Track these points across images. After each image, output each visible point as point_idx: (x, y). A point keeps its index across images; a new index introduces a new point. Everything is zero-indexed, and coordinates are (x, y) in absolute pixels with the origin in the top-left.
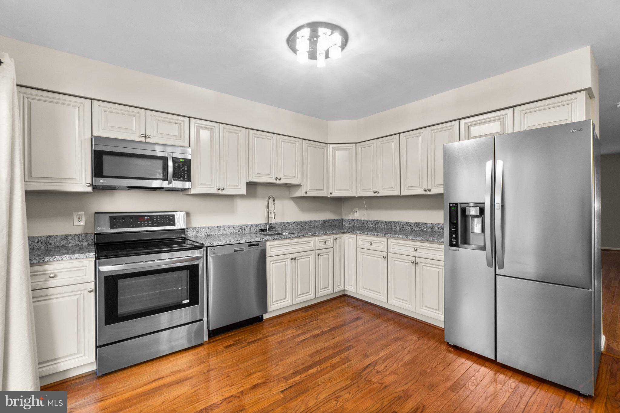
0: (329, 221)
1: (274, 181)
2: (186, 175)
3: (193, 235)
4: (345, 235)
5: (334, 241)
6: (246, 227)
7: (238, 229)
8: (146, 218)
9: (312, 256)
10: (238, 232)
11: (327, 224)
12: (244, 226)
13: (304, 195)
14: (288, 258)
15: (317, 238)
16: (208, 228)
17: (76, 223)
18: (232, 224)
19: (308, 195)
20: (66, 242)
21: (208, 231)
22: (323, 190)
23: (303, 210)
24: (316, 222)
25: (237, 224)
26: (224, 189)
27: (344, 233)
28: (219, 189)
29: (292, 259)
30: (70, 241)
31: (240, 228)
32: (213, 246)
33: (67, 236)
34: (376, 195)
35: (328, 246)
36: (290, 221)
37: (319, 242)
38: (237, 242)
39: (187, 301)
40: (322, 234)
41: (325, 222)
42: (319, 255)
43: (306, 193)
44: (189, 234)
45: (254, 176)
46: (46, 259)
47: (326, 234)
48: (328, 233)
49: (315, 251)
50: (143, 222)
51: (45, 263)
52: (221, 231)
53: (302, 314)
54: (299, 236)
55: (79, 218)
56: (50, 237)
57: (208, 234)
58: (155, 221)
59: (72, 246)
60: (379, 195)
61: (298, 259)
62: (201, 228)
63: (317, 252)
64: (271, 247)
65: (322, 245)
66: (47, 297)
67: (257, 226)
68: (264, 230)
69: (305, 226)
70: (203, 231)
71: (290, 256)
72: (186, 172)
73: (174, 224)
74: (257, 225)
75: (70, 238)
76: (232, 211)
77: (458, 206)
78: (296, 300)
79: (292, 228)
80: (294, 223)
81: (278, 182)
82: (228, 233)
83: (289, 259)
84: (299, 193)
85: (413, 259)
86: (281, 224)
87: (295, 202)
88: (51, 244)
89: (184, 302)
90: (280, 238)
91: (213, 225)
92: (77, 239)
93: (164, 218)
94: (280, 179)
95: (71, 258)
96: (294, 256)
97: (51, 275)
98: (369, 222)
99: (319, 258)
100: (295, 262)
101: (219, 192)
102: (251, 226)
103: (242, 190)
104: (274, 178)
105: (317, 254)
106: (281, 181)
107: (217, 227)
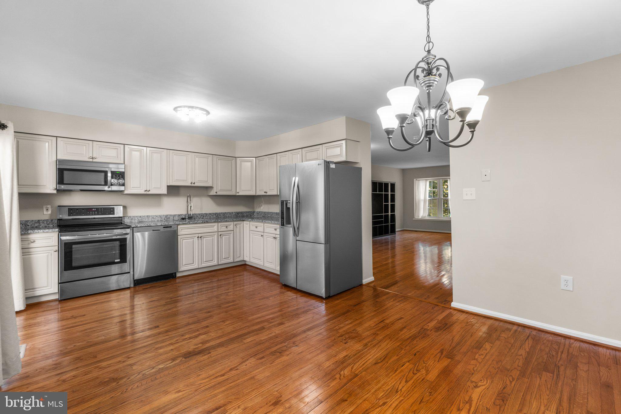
0: (242, 213)
1: (190, 185)
3: (129, 221)
4: (244, 222)
5: (235, 226)
6: (170, 216)
7: (163, 218)
8: (93, 209)
9: (216, 236)
10: (164, 220)
11: (239, 215)
13: (215, 194)
14: (195, 237)
15: (219, 224)
17: (45, 212)
18: (159, 214)
19: (218, 194)
20: (38, 224)
21: (139, 218)
22: (232, 190)
23: (219, 204)
24: (230, 213)
25: (163, 214)
26: (149, 191)
27: (244, 221)
28: (146, 191)
29: (198, 237)
30: (41, 224)
31: (165, 217)
32: (138, 227)
33: (39, 221)
34: (265, 194)
35: (228, 229)
38: (155, 225)
39: (119, 260)
41: (238, 213)
42: (221, 235)
43: (216, 193)
44: (125, 221)
45: (173, 181)
46: (29, 232)
47: (227, 221)
50: (91, 212)
51: (28, 234)
52: (150, 219)
54: (205, 222)
55: (47, 210)
57: (140, 221)
58: (100, 211)
59: (42, 227)
60: (268, 194)
61: (203, 238)
63: (220, 233)
64: (182, 229)
65: (224, 229)
66: (30, 253)
67: (179, 216)
68: (185, 218)
69: (220, 217)
70: (136, 218)
71: (197, 235)
73: (114, 214)
75: (41, 222)
76: (159, 205)
77: (284, 202)
78: (202, 265)
80: (210, 214)
81: (193, 185)
82: (156, 220)
84: (213, 193)
85: (274, 236)
86: (199, 214)
87: (211, 199)
89: (116, 261)
91: (144, 215)
92: (45, 223)
93: (106, 210)
94: (194, 183)
95: (44, 232)
96: (200, 235)
97: (32, 241)
98: (268, 213)
99: (221, 237)
100: (201, 239)
101: (146, 193)
102: (174, 216)
103: (164, 191)
104: (189, 182)
105: (219, 234)
106: (196, 185)
107: (147, 216)
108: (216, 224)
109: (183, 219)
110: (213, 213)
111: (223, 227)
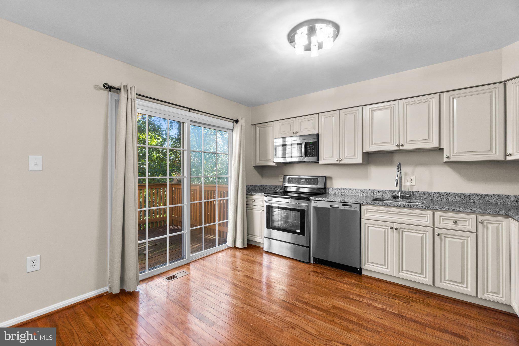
1: (397, 148)
2: (313, 152)
3: (333, 193)
4: (511, 220)
5: (480, 224)
6: (378, 192)
7: (369, 193)
9: (429, 235)
10: (370, 196)
12: (375, 191)
14: (388, 226)
15: (437, 214)
16: (343, 189)
18: (364, 188)
19: (452, 160)
20: (276, 189)
21: (343, 191)
22: (491, 151)
25: (369, 188)
26: (341, 160)
27: (509, 216)
28: (337, 160)
29: (393, 228)
31: (372, 193)
32: (315, 200)
33: (277, 186)
35: (461, 227)
36: (441, 191)
37: (443, 219)
40: (447, 210)
42: (440, 235)
43: (448, 158)
45: (371, 146)
46: (252, 193)
47: (458, 210)
48: (461, 210)
49: (434, 229)
50: (301, 182)
51: (253, 195)
52: (354, 192)
53: (406, 292)
55: (281, 178)
56: (272, 186)
57: (343, 194)
61: (403, 231)
62: (338, 189)
63: (438, 231)
64: (367, 211)
65: (449, 224)
66: (252, 209)
69: (472, 201)
70: (340, 191)
71: (391, 225)
72: (313, 151)
74: (391, 192)
76: (366, 177)
78: (400, 273)
79: (445, 200)
80: (447, 194)
81: (401, 148)
82: (360, 195)
83: (389, 228)
86: (425, 193)
87: (453, 168)
88: (272, 189)
89: (297, 231)
90: (376, 204)
91: (347, 188)
92: (279, 188)
93: (308, 180)
94: (402, 145)
95: (258, 195)
96: (396, 226)
97: (253, 200)
99: (441, 239)
100: (399, 233)
101: (338, 162)
102: (384, 192)
103: (359, 159)
104: (395, 145)
105: (436, 233)
106: (405, 147)
107: (351, 189)
108: (431, 213)
109: (395, 197)
110: (454, 194)
111: (446, 222)
